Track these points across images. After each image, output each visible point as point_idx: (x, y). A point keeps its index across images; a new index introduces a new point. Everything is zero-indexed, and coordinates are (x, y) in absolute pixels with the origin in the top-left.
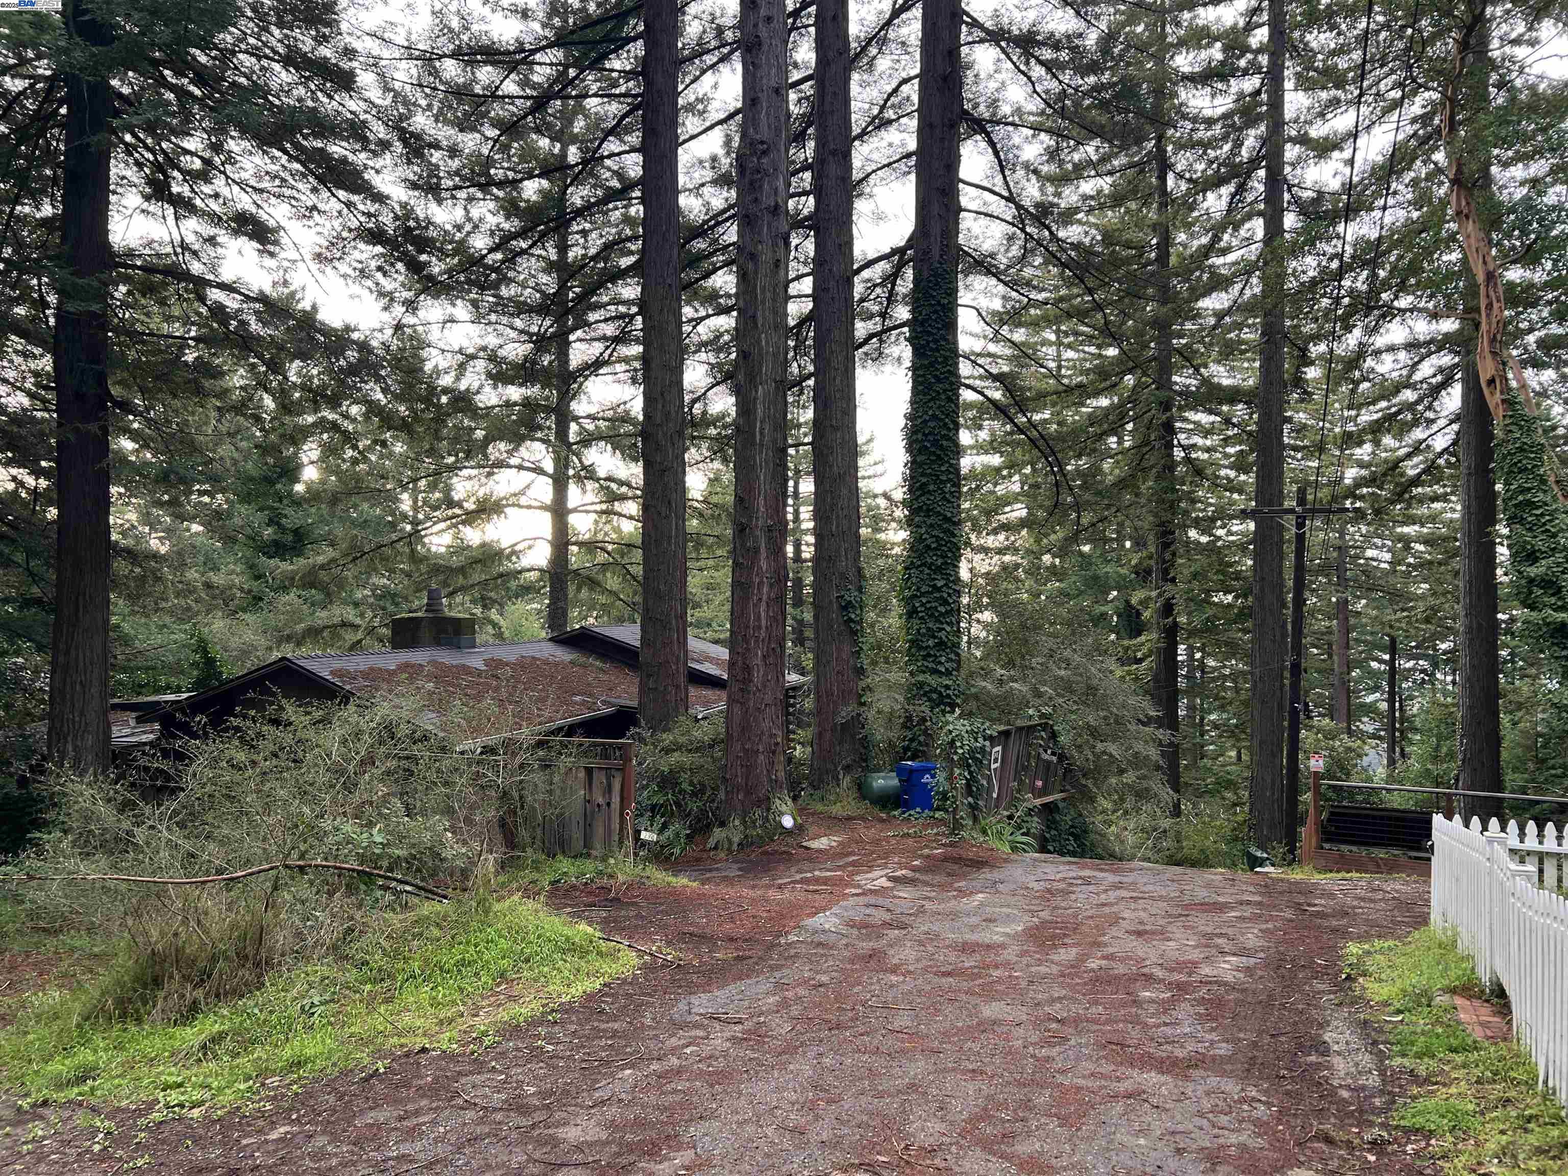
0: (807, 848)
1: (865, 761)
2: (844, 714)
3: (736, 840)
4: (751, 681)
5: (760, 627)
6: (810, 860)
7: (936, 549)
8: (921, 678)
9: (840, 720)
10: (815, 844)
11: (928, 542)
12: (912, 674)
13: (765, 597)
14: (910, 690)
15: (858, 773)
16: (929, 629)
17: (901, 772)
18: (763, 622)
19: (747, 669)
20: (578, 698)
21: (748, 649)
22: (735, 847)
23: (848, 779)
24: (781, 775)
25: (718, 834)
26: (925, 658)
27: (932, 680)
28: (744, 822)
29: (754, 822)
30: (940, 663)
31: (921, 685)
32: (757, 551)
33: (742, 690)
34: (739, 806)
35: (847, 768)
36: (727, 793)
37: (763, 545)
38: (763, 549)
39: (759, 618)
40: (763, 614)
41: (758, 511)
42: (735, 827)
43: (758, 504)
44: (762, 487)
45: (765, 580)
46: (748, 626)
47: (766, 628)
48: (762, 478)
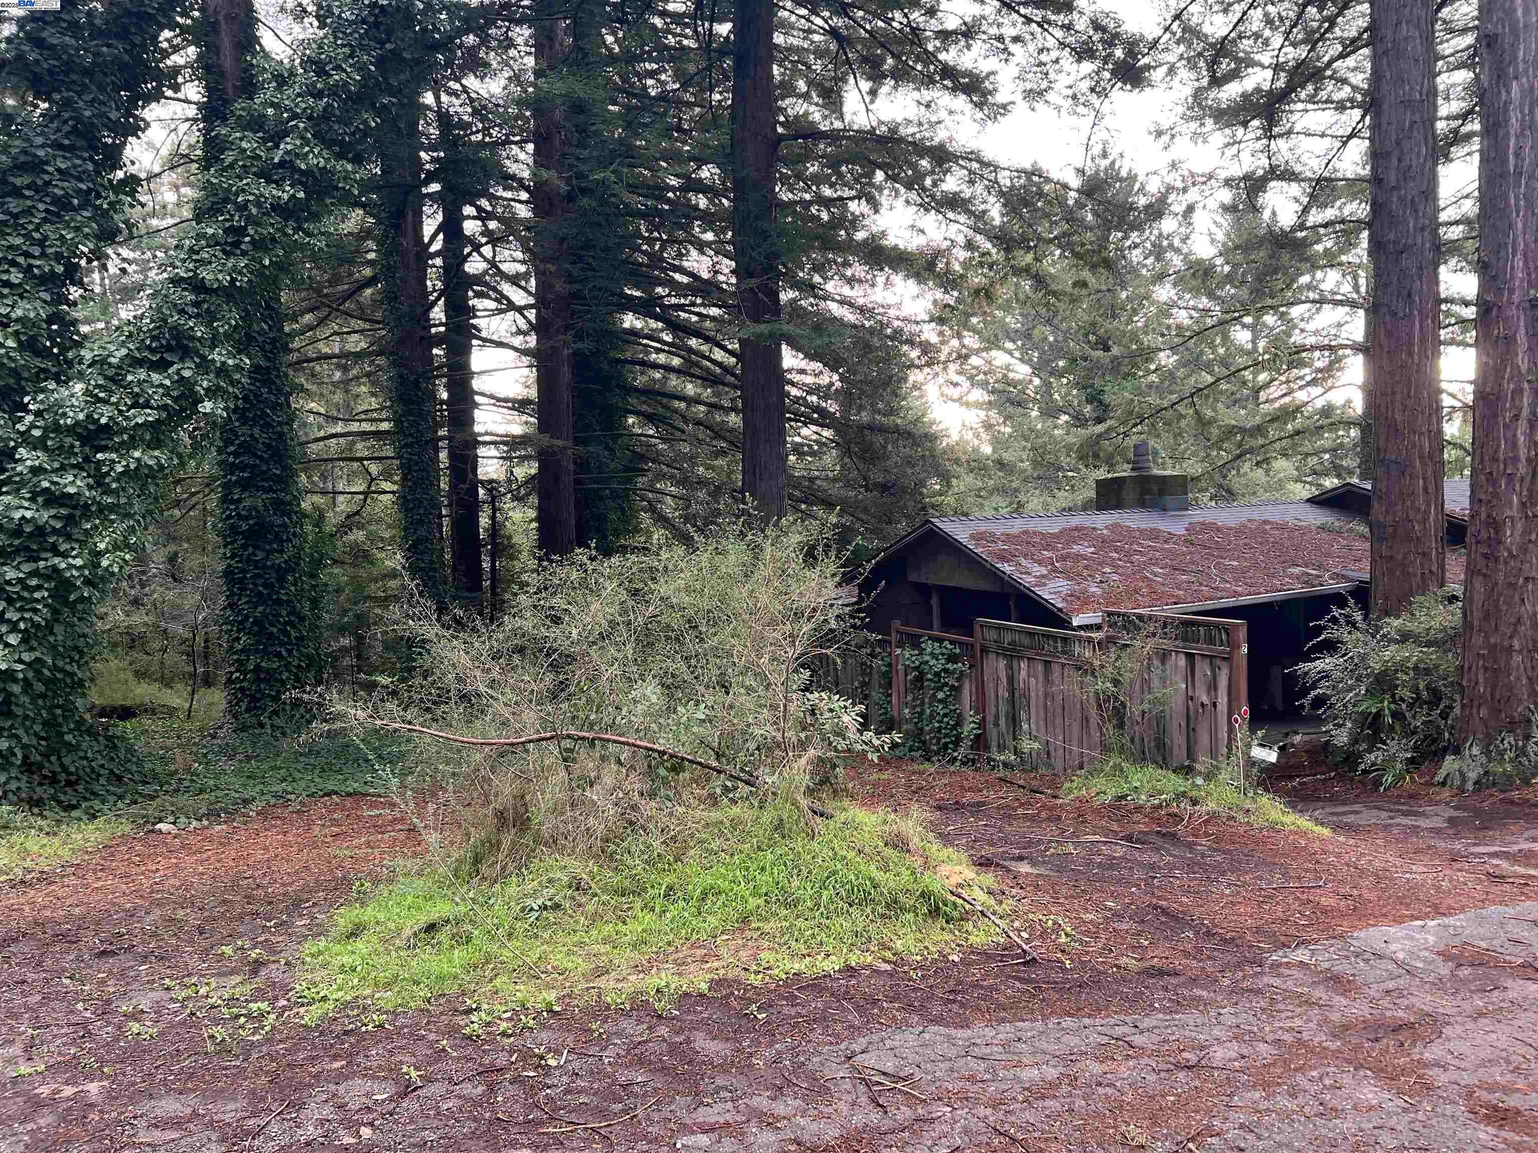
3: (1472, 775)
4: (1500, 542)
5: (1516, 459)
13: (1525, 412)
18: (1523, 452)
19: (1495, 525)
20: (1297, 570)
21: (1495, 495)
22: (1470, 786)
25: (1450, 764)
28: (1487, 752)
29: (1502, 754)
32: (1510, 341)
33: (1486, 556)
34: (1480, 728)
36: (1463, 706)
37: (1522, 331)
38: (1521, 337)
39: (1514, 445)
40: (1521, 439)
41: (1512, 278)
42: (1473, 758)
43: (1512, 268)
44: (1520, 239)
45: (1526, 385)
46: (1495, 459)
47: (1529, 460)
48: (1520, 225)
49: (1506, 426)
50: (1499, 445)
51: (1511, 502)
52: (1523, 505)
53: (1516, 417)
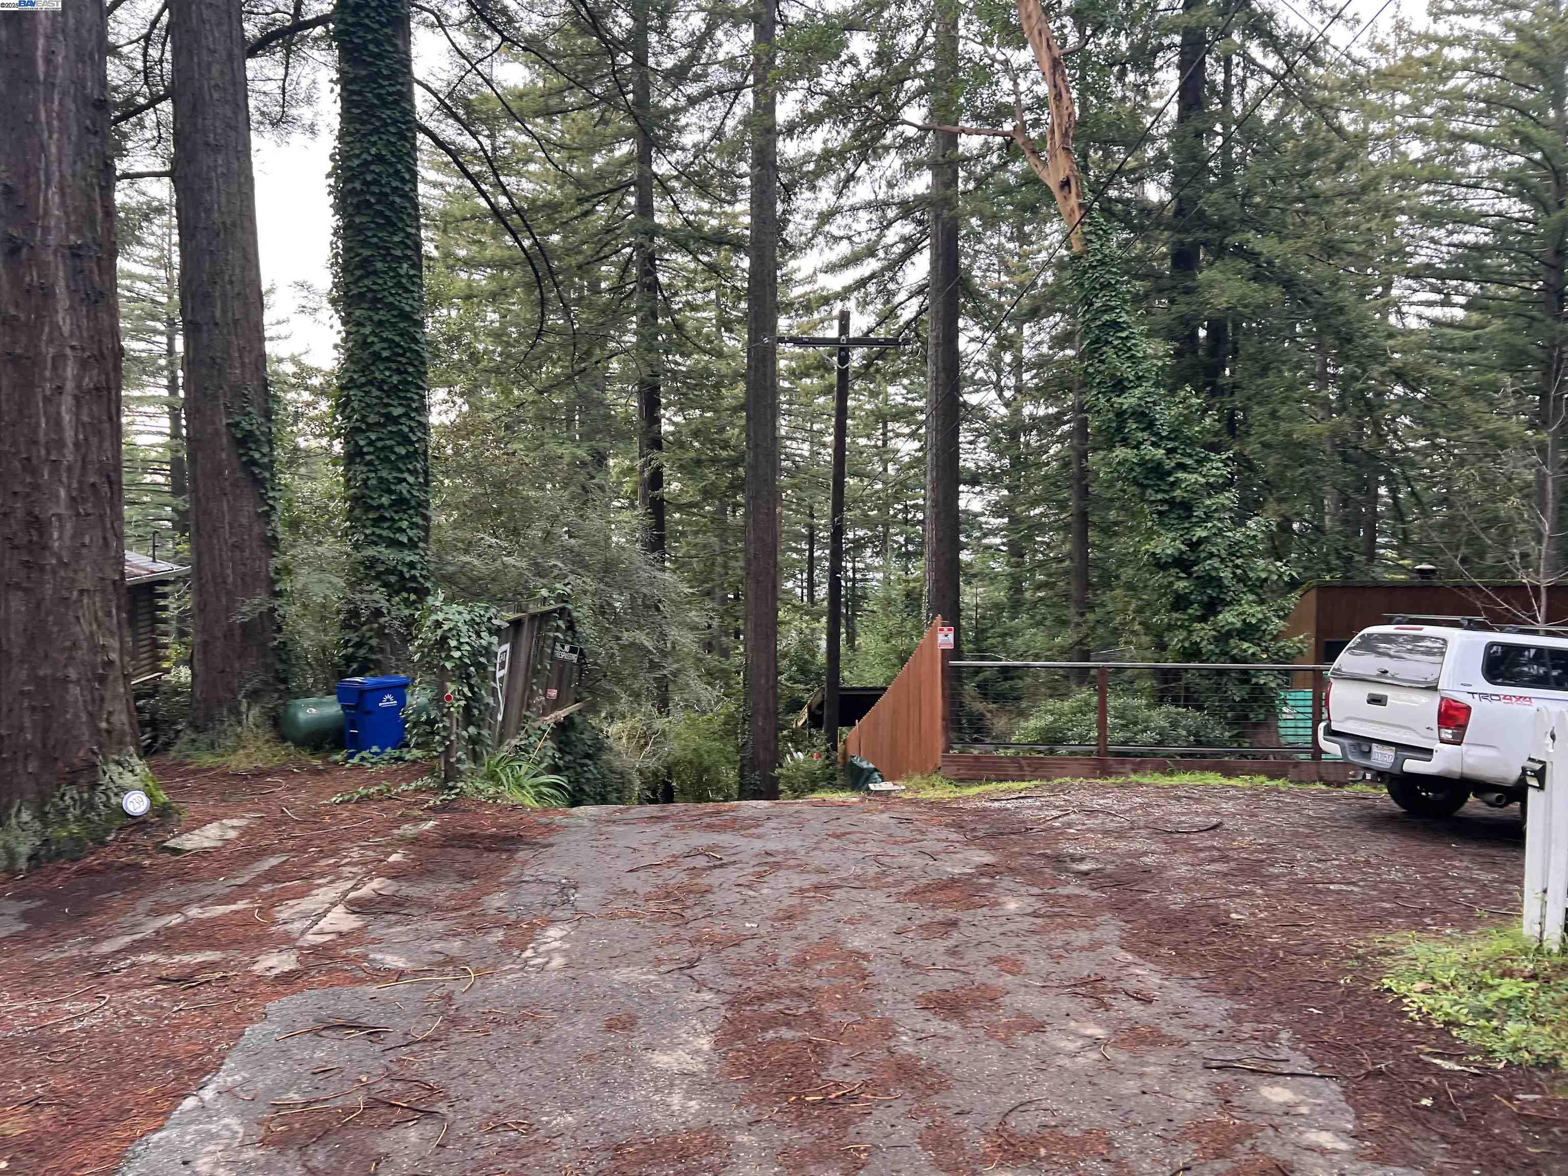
0: (176, 851)
1: (285, 681)
2: (245, 609)
3: (24, 850)
4: (45, 547)
5: (60, 444)
6: (182, 877)
7: (387, 359)
8: (370, 552)
9: (238, 619)
10: (194, 841)
11: (377, 348)
12: (356, 546)
13: (70, 385)
14: (355, 571)
15: (271, 701)
16: (381, 480)
17: (343, 695)
18: (69, 435)
21: (36, 487)
22: (22, 864)
23: (255, 711)
24: (121, 719)
26: (376, 522)
27: (389, 555)
28: (41, 816)
29: (63, 813)
30: (402, 530)
31: (371, 563)
32: (47, 293)
33: (26, 565)
34: (29, 786)
35: (254, 696)
37: (62, 283)
38: (60, 290)
39: (57, 423)
40: (66, 418)
41: (46, 213)
42: (22, 826)
43: (46, 201)
44: (54, 167)
45: (68, 351)
46: (36, 443)
47: (77, 444)
48: (54, 150)
49: (47, 400)
50: (38, 424)
51: (58, 497)
52: (73, 499)
53: (60, 390)
